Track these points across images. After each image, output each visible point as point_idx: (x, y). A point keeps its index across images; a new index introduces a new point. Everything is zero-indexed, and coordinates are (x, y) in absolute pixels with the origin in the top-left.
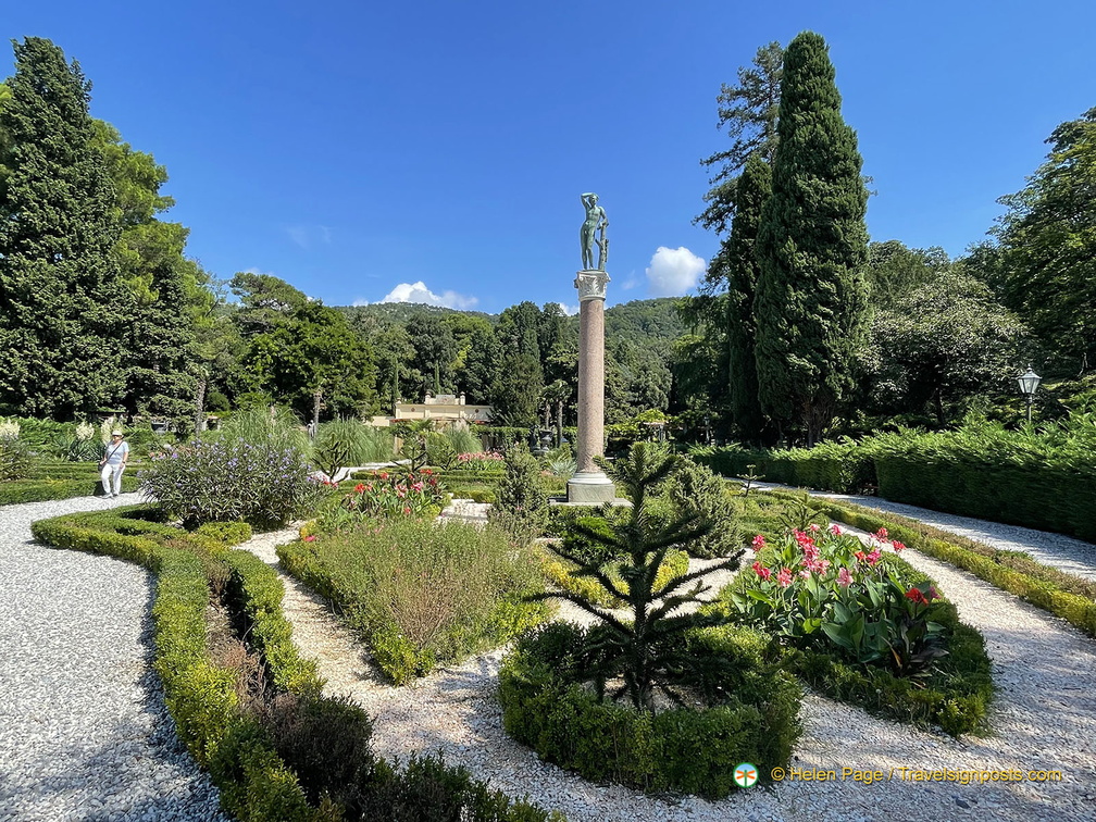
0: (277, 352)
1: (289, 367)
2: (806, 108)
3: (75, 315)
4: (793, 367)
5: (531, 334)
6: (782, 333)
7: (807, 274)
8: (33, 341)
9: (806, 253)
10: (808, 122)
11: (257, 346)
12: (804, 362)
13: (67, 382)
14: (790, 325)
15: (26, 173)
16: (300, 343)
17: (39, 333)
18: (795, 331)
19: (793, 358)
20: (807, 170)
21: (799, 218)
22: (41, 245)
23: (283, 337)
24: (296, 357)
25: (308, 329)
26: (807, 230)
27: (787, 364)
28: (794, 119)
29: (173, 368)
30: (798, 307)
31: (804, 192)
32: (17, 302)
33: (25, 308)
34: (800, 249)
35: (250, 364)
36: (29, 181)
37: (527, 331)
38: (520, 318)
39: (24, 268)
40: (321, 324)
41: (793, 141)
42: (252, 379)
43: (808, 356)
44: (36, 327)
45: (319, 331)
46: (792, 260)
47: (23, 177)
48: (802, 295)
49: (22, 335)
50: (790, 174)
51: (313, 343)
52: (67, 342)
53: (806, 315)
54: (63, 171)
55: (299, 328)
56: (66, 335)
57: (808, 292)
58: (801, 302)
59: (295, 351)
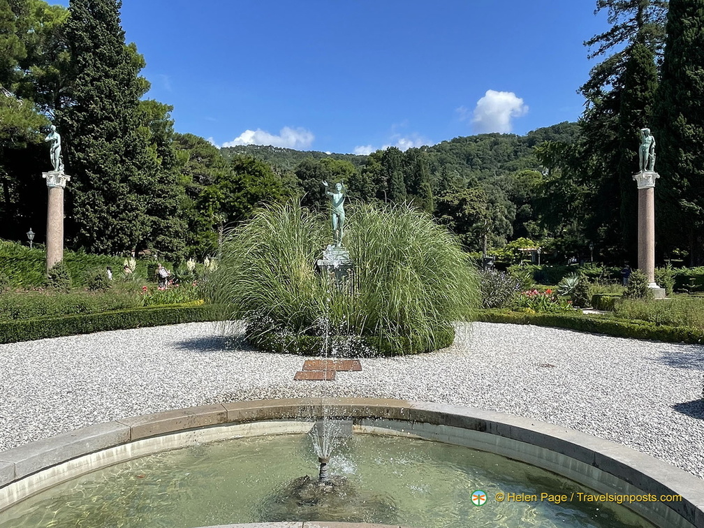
0: (224, 199)
1: (236, 211)
2: (692, 14)
3: (125, 179)
4: (684, 209)
5: (398, 176)
6: (675, 184)
7: (694, 141)
8: (100, 200)
9: (693, 125)
10: (693, 25)
11: (209, 194)
12: (693, 205)
13: (122, 229)
14: (682, 178)
15: (88, 75)
16: (242, 192)
17: (104, 194)
18: (686, 182)
19: (684, 202)
20: (694, 63)
21: (689, 99)
22: (101, 129)
23: (227, 187)
24: (240, 202)
25: (247, 180)
26: (694, 107)
27: (680, 207)
28: (682, 23)
29: (169, 215)
30: (688, 165)
31: (693, 80)
32: (90, 171)
33: (94, 176)
34: (688, 123)
35: (203, 209)
36: (91, 82)
37: (395, 173)
38: (388, 161)
39: (93, 145)
40: (256, 176)
41: (682, 39)
42: (205, 220)
43: (696, 200)
44: (103, 190)
45: (254, 181)
46: (682, 130)
47: (88, 79)
48: (691, 156)
49: (94, 195)
50: (680, 66)
51: (253, 191)
52: (121, 199)
53: (694, 171)
54: (112, 72)
55: (240, 179)
56: (121, 195)
57: (695, 154)
58: (690, 160)
59: (238, 198)
